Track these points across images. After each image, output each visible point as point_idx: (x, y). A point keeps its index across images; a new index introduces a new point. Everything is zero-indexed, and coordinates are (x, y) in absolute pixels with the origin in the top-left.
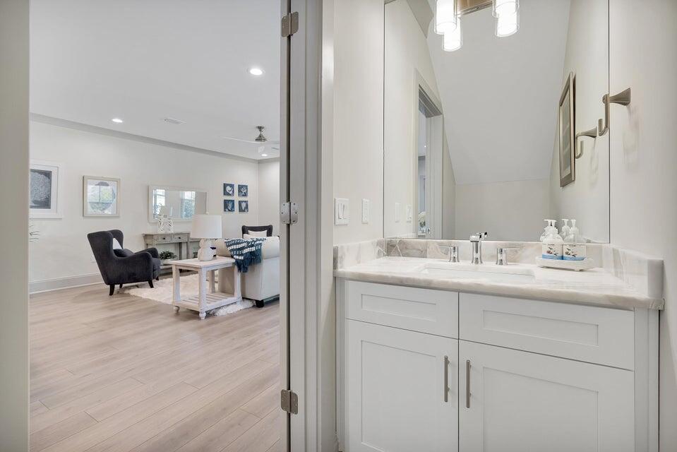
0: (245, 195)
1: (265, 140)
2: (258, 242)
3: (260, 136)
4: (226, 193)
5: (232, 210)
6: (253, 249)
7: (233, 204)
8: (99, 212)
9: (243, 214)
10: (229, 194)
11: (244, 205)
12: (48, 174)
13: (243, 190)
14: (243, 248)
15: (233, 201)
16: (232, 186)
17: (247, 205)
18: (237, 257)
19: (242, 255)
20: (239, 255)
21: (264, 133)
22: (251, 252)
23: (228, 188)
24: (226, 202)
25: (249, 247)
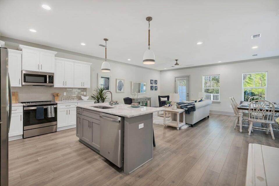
0: (156, 84)
1: (178, 65)
2: (193, 104)
3: (177, 63)
4: (151, 83)
5: (153, 90)
6: (192, 106)
7: (153, 87)
8: (120, 91)
9: (156, 91)
10: (152, 84)
11: (156, 87)
12: (108, 78)
13: (156, 81)
14: (187, 105)
15: (153, 86)
16: (153, 80)
17: (157, 88)
18: (186, 109)
19: (187, 108)
20: (186, 108)
21: (178, 62)
22: (191, 107)
23: (152, 81)
24: (151, 87)
25: (190, 105)
